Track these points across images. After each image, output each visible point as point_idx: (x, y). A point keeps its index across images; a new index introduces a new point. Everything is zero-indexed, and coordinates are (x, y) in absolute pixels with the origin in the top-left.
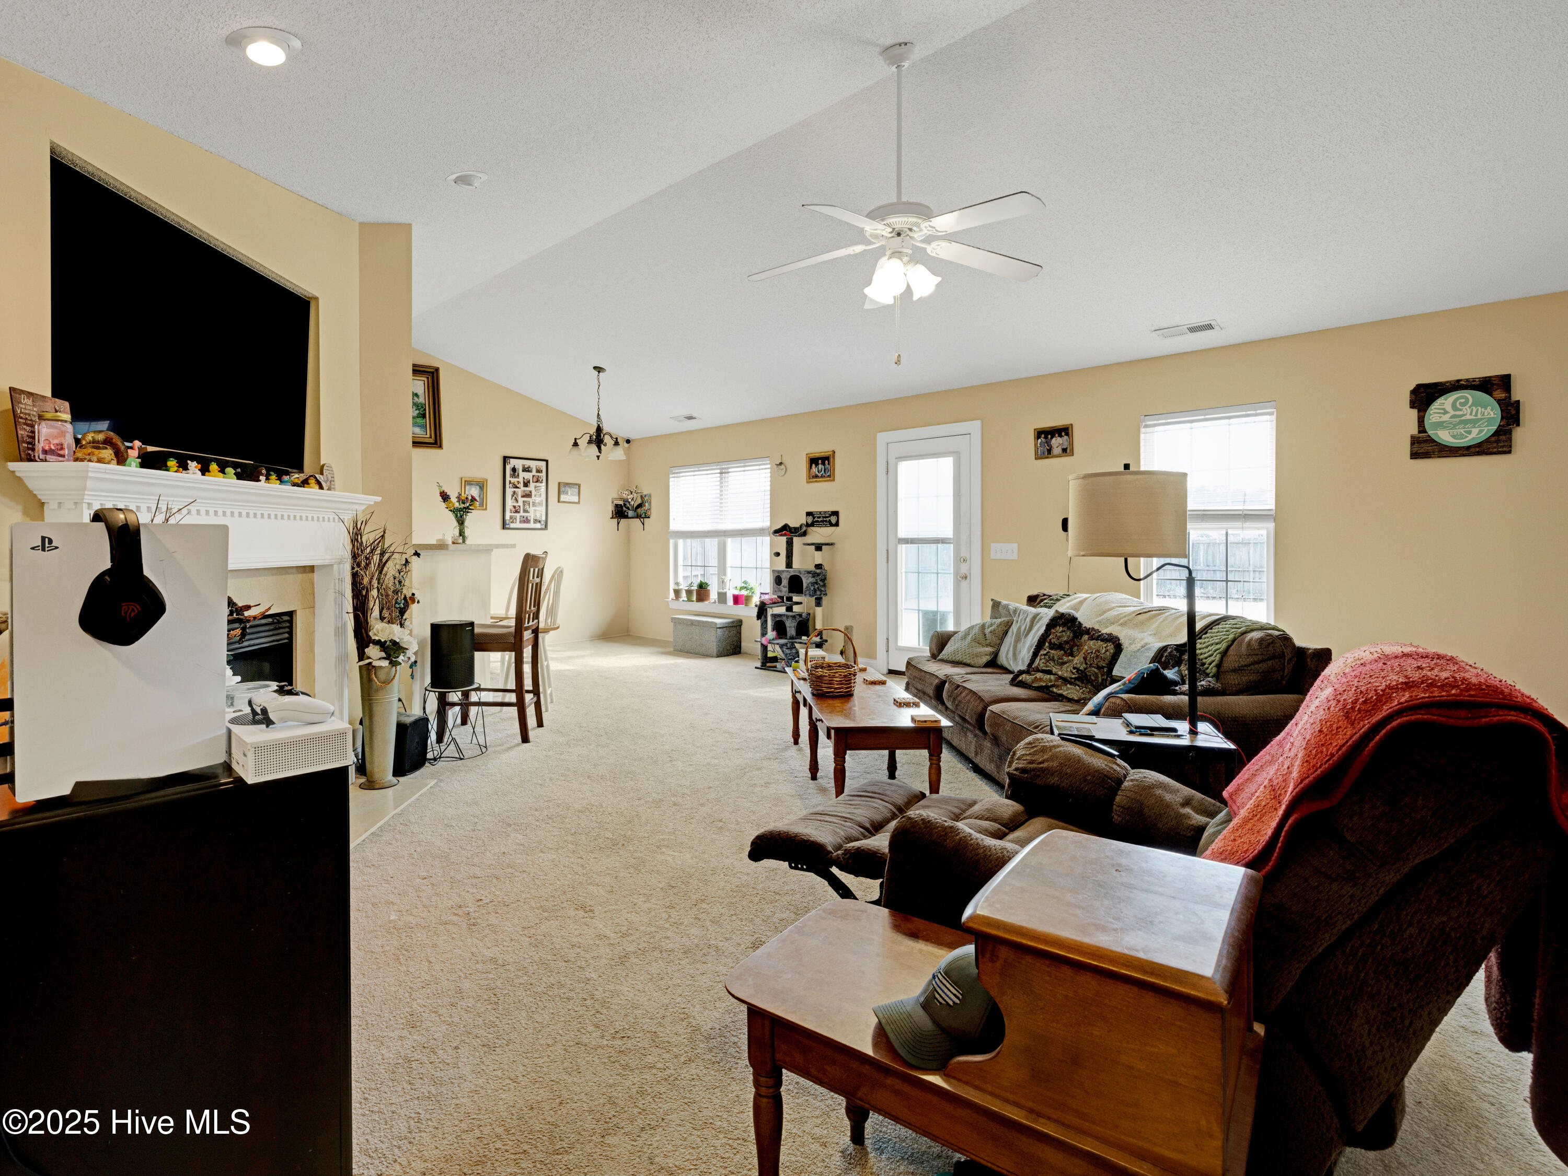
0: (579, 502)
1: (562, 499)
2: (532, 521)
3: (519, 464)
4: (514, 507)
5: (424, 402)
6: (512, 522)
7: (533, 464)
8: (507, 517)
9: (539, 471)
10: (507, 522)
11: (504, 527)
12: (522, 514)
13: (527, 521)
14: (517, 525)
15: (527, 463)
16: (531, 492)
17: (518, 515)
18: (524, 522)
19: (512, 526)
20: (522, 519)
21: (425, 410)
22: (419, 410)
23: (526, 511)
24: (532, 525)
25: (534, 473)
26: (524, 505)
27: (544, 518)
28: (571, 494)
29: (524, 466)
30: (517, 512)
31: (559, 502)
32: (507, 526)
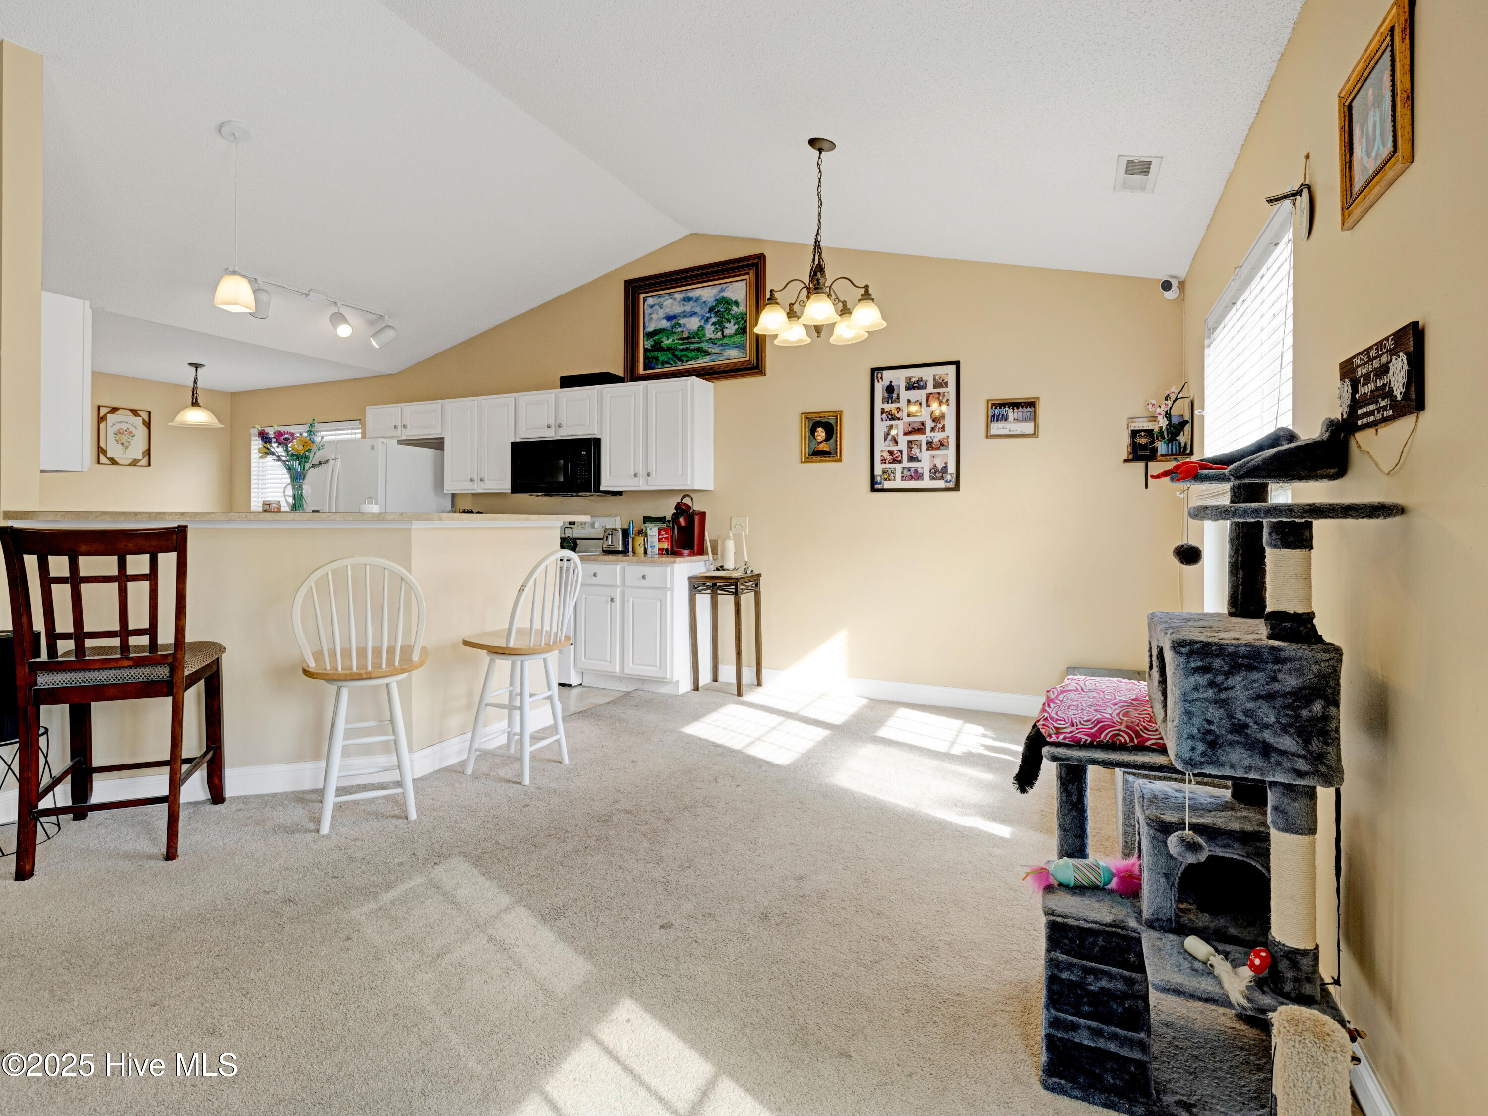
0: (1035, 435)
1: (993, 432)
2: (926, 475)
3: (899, 378)
4: (891, 453)
5: (745, 310)
6: (888, 479)
7: (927, 374)
8: (878, 471)
9: (940, 384)
10: (879, 479)
11: (873, 490)
12: (906, 463)
13: (917, 476)
14: (898, 484)
15: (915, 374)
16: (923, 424)
17: (898, 467)
18: (911, 478)
19: (887, 485)
20: (906, 473)
21: (746, 321)
22: (738, 323)
23: (912, 459)
24: (926, 483)
25: (930, 388)
26: (910, 448)
27: (952, 469)
28: (1017, 420)
29: (909, 379)
30: (895, 461)
31: (987, 437)
32: (878, 487)
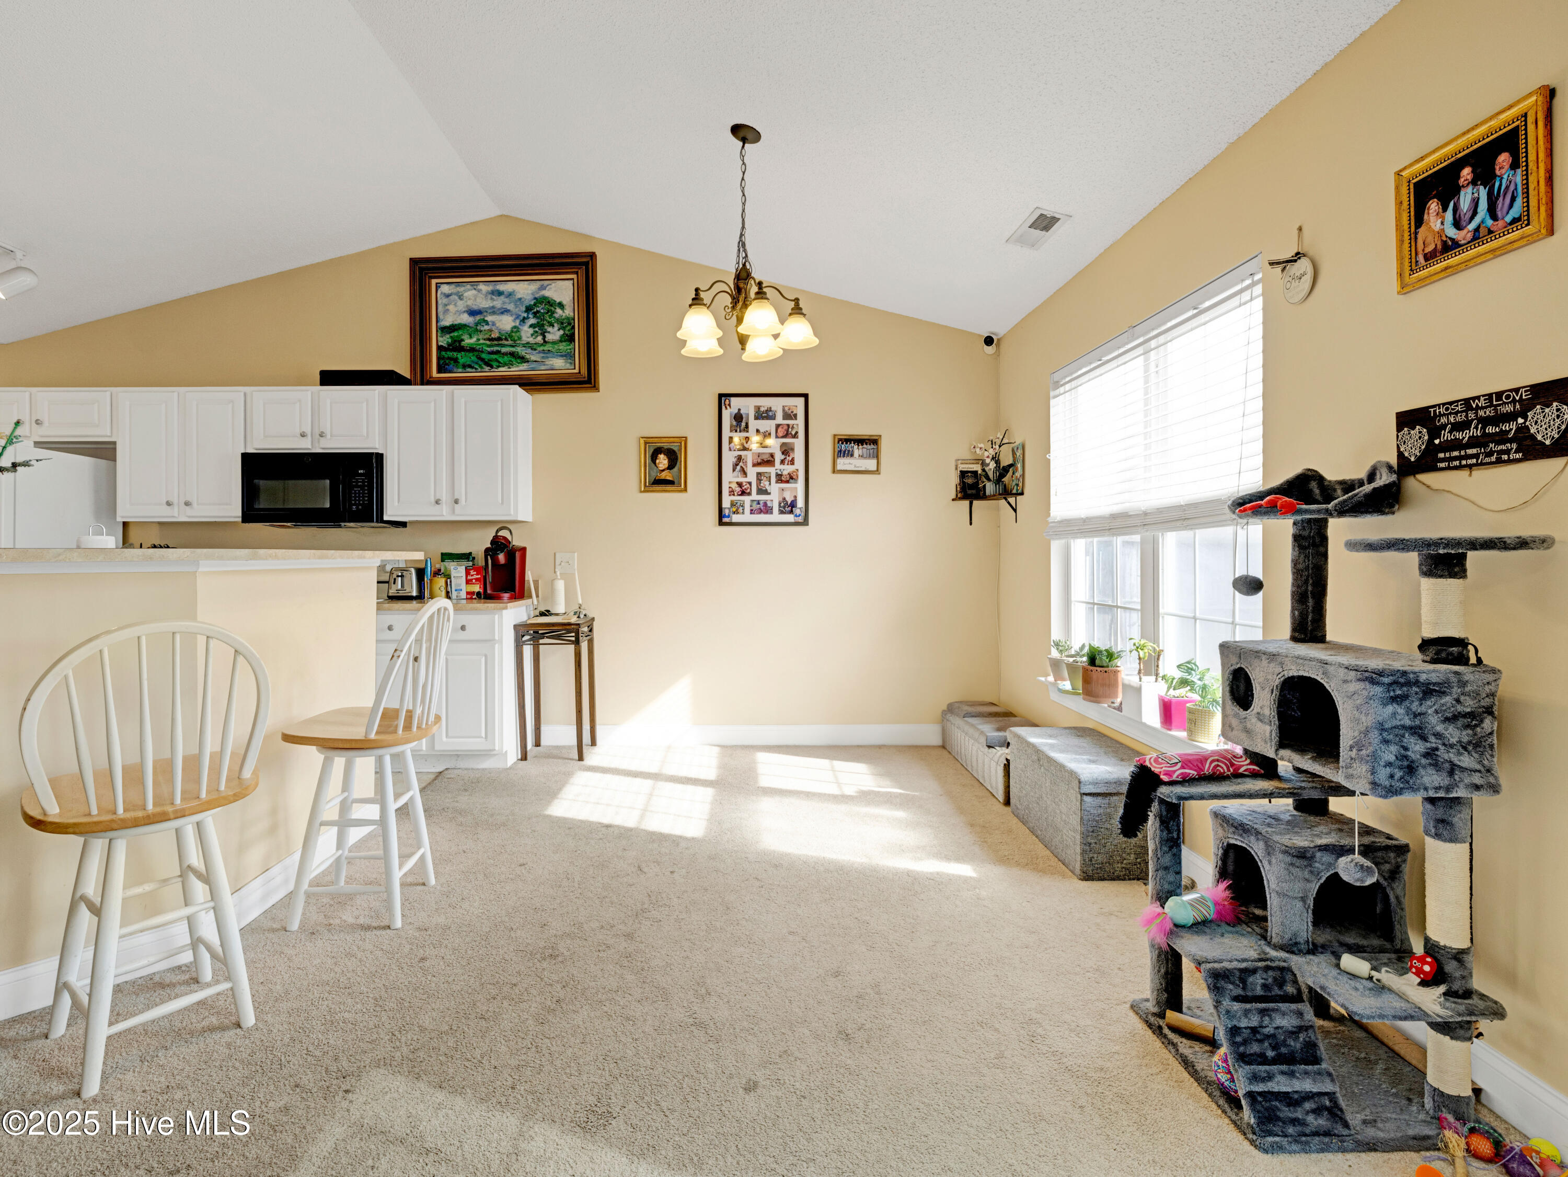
0: (877, 471)
1: (839, 467)
2: (776, 509)
3: (748, 406)
4: (740, 485)
5: (572, 314)
6: (736, 512)
7: (777, 405)
8: (726, 504)
9: (789, 415)
10: (727, 512)
11: (721, 523)
12: (755, 496)
13: (767, 510)
14: (747, 517)
15: (765, 403)
16: (772, 455)
17: (747, 499)
18: (760, 511)
19: (736, 518)
20: (755, 506)
21: (573, 327)
22: (564, 328)
23: (762, 491)
24: (776, 517)
25: (779, 419)
26: (759, 480)
27: (800, 503)
28: (861, 456)
29: (758, 408)
30: (743, 493)
31: (834, 472)
32: (725, 520)
